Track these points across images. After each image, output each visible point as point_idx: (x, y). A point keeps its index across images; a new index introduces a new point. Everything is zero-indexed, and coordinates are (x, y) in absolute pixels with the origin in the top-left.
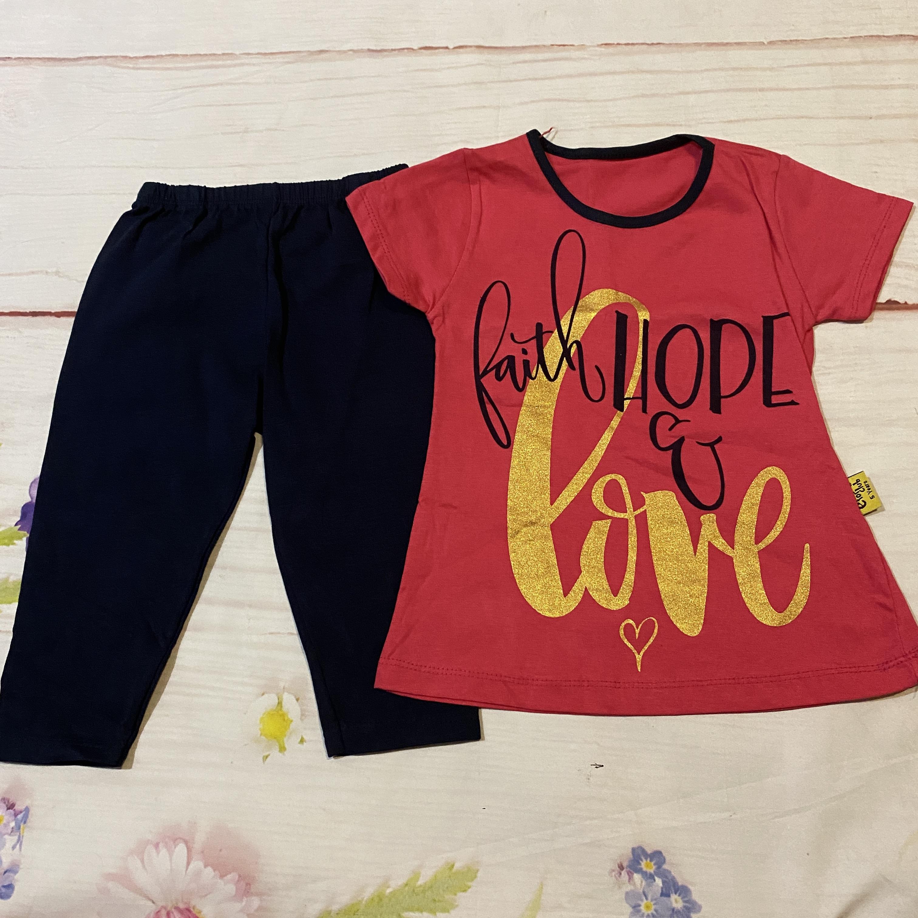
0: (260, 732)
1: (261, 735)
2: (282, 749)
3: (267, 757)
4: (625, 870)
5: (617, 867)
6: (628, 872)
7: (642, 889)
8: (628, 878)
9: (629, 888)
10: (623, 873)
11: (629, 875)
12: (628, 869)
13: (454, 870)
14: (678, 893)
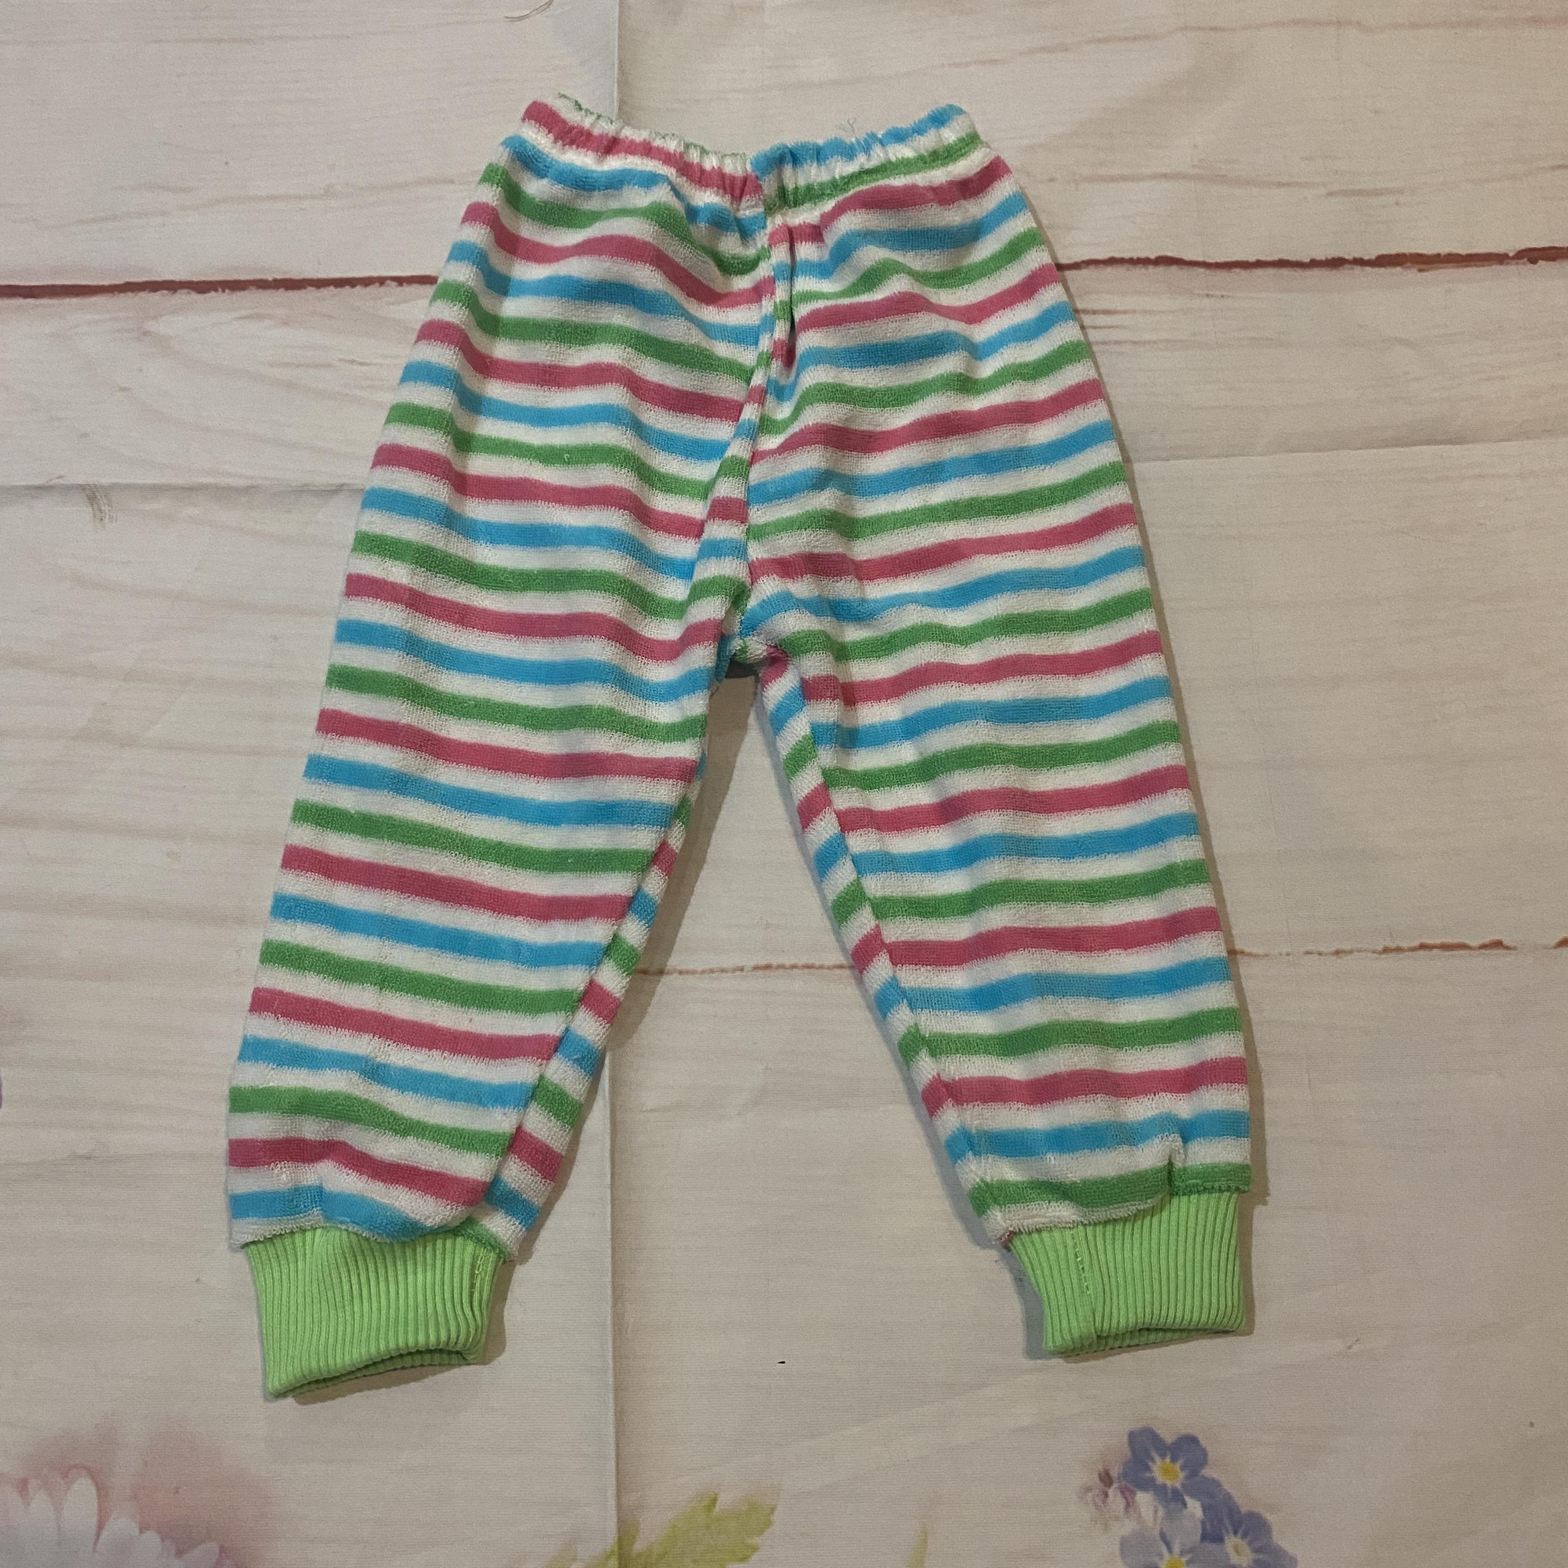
4: (1115, 1485)
5: (1098, 1479)
6: (1123, 1491)
7: (1158, 1528)
8: (1124, 1501)
9: (1128, 1527)
10: (1111, 1492)
11: (1126, 1498)
12: (1124, 1483)
13: (717, 1509)
14: (1241, 1531)
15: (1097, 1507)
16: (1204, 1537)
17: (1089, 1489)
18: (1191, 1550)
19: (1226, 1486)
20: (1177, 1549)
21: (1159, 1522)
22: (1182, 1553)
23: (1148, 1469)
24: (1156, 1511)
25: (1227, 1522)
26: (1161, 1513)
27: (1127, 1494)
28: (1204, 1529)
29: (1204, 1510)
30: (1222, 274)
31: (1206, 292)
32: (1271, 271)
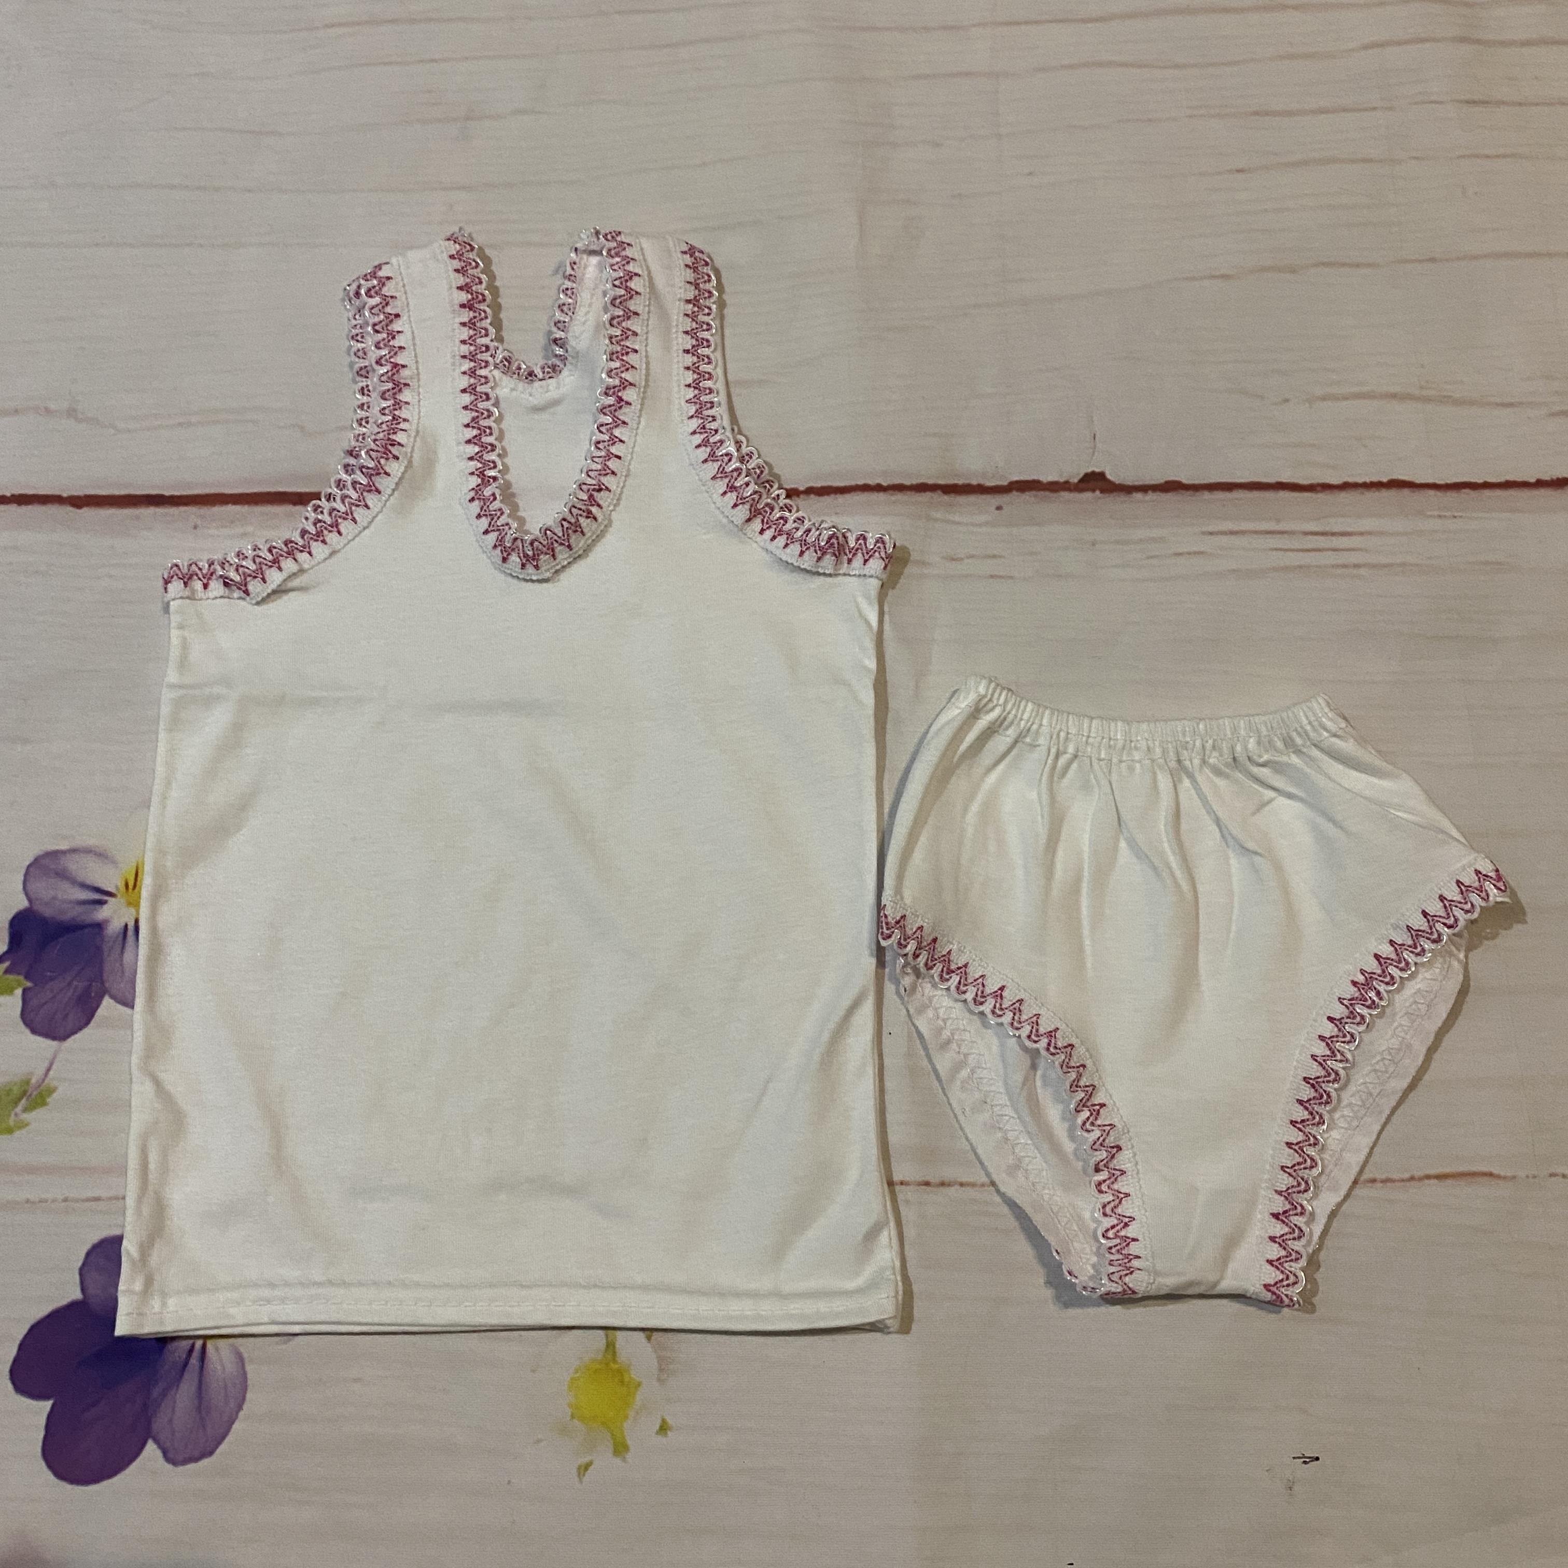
0: (569, 1411)
1: (573, 1417)
2: (620, 1449)
3: (587, 1466)
30: (1452, 495)
31: (1436, 513)
32: (1498, 492)
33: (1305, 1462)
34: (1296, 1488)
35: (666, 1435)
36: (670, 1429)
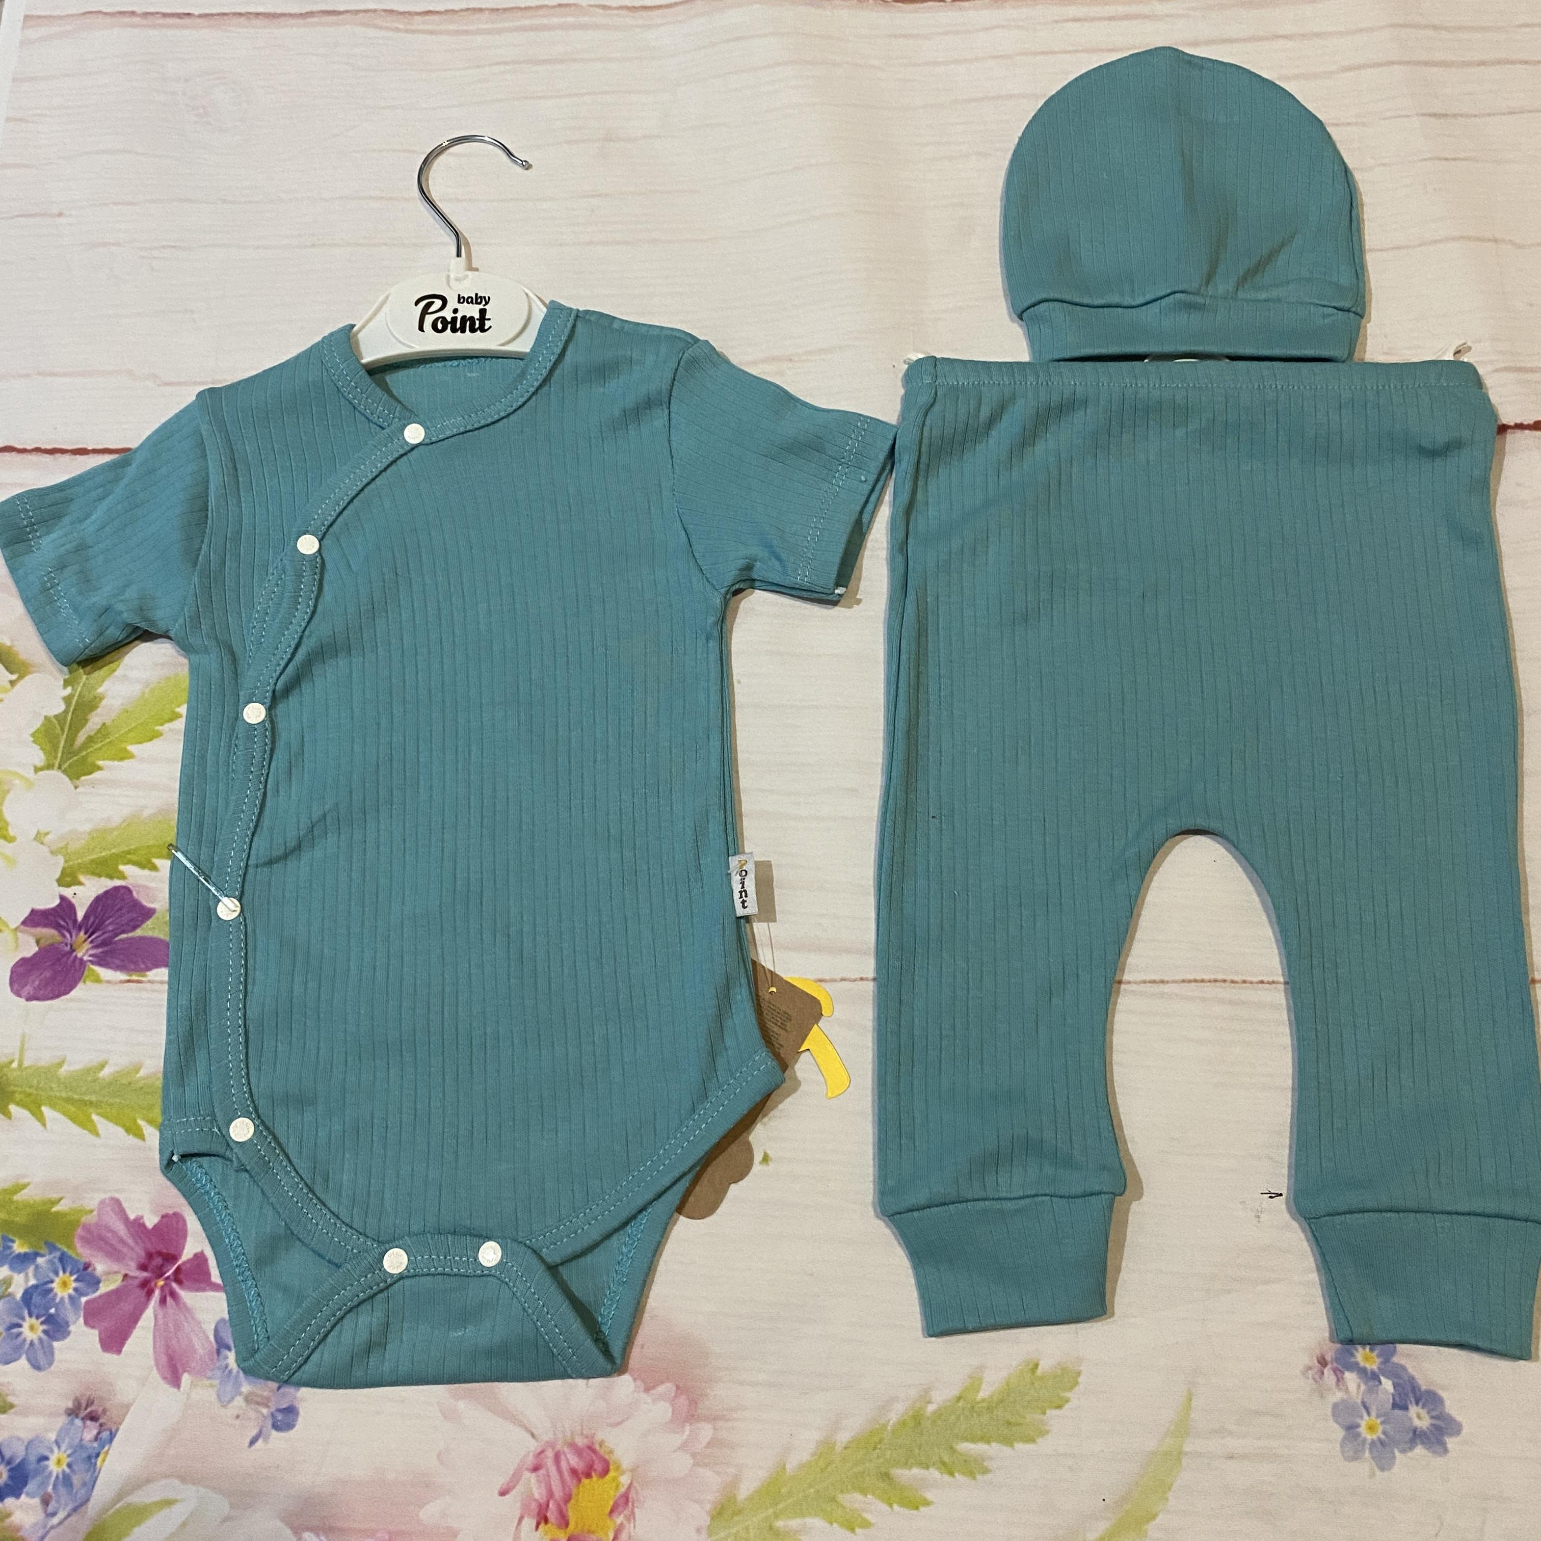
4: (1329, 1366)
5: (1316, 1362)
6: (1335, 1370)
7: (1360, 1397)
8: (1335, 1379)
9: (1338, 1396)
10: (1326, 1371)
11: (1336, 1375)
12: (1335, 1365)
13: (1039, 1372)
14: (1421, 1404)
15: (1316, 1381)
16: (1395, 1406)
17: (1310, 1368)
18: (1385, 1414)
19: (1410, 1370)
20: (1374, 1413)
21: (1361, 1393)
22: (1378, 1416)
23: (1353, 1355)
24: (1359, 1386)
25: (1411, 1395)
26: (1363, 1387)
27: (1338, 1372)
28: (1394, 1399)
29: (1394, 1387)
33: (1271, 1197)
34: (1262, 1216)
35: (768, 1164)
36: (771, 1160)
